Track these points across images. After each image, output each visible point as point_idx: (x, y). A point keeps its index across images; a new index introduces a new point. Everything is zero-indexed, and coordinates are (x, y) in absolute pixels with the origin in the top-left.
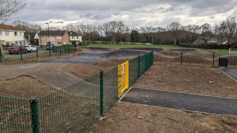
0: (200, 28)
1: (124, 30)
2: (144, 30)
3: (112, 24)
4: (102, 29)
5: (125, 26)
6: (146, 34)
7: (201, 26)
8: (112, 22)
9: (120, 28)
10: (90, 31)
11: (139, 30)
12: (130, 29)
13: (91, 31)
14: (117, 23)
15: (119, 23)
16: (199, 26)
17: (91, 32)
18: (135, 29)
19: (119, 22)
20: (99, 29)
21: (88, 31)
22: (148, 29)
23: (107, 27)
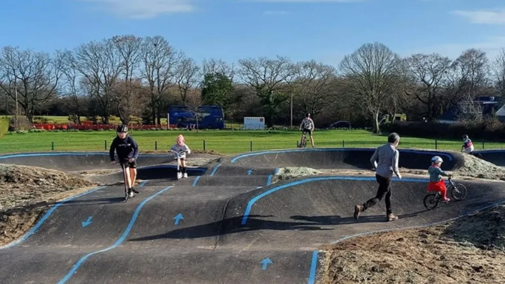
0: (454, 66)
1: (173, 70)
2: (254, 72)
3: (118, 47)
4: (73, 67)
5: (176, 56)
6: (263, 86)
7: (458, 60)
8: (120, 40)
9: (153, 65)
10: (20, 76)
11: (233, 72)
12: (197, 68)
13: (23, 73)
14: (143, 42)
15: (150, 45)
16: (450, 59)
17: (25, 81)
18: (218, 69)
19: (148, 39)
20: (59, 65)
21: (8, 73)
22: (271, 67)
23: (100, 57)
